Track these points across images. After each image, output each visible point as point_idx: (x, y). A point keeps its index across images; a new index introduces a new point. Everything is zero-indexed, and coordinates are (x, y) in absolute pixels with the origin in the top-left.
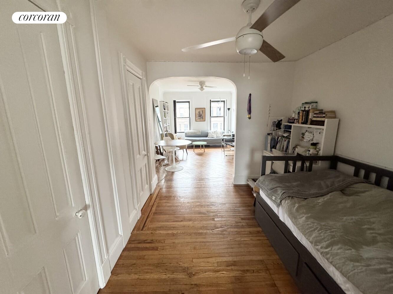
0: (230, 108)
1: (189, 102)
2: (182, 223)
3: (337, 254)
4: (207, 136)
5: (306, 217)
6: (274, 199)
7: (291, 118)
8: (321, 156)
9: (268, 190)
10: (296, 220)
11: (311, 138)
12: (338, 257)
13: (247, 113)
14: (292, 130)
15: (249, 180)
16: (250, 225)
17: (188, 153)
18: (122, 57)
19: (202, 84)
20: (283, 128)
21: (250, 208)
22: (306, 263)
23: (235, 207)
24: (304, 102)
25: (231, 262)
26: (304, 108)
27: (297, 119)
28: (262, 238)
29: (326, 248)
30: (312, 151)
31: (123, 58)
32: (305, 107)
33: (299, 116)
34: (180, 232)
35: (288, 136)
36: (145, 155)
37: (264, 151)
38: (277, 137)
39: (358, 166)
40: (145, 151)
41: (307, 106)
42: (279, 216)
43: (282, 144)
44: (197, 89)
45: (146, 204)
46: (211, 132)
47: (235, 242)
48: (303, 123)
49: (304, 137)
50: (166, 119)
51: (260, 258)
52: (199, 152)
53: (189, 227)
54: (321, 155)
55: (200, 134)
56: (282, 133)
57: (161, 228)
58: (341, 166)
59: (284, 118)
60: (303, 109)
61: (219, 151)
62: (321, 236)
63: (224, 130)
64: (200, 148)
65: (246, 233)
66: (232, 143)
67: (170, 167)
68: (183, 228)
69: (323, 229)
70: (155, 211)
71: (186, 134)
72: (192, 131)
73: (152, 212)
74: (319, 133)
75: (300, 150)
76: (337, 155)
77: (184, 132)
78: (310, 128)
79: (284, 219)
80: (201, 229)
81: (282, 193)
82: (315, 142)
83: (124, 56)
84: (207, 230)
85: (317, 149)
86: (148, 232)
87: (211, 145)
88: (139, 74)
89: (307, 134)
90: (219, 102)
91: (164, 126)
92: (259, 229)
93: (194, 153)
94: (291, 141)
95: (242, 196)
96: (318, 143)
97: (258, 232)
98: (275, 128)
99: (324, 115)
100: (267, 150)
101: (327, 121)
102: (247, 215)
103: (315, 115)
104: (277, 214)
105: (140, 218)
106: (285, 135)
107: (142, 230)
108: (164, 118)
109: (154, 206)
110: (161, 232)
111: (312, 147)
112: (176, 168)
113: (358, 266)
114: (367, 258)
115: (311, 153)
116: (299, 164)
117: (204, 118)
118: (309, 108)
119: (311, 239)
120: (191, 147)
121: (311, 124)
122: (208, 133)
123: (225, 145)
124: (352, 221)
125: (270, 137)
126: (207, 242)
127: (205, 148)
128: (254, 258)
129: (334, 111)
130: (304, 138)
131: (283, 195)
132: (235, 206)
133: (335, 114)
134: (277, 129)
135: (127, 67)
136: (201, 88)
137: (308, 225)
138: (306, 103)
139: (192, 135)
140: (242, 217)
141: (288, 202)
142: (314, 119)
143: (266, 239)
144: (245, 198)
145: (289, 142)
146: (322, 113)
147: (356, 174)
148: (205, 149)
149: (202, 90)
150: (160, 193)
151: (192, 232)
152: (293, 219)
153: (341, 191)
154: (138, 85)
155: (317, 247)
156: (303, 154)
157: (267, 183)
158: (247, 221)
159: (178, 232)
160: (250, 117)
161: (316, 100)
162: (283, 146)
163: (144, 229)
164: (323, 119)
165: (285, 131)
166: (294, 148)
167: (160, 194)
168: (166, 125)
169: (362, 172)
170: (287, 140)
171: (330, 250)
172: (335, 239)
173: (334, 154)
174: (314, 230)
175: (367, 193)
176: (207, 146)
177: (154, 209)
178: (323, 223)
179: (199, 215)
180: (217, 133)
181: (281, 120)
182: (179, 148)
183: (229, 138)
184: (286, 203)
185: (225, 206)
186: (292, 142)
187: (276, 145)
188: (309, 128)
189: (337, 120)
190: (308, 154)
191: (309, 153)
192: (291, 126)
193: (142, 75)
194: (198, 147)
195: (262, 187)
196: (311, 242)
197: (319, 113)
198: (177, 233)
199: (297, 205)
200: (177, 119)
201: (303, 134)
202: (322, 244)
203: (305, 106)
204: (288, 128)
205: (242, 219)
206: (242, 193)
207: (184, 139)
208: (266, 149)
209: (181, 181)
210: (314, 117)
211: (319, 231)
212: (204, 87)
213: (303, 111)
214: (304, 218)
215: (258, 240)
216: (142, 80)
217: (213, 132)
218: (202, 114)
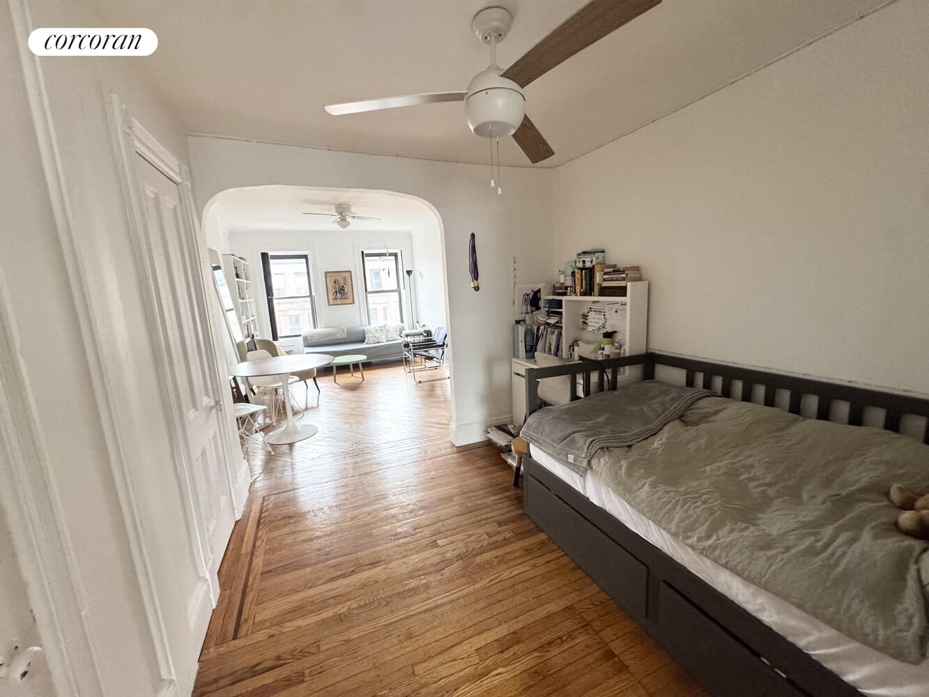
0: (411, 271)
1: (305, 257)
2: (354, 579)
3: (731, 545)
4: (363, 341)
5: (649, 485)
6: (572, 461)
7: (558, 285)
8: (627, 357)
9: (554, 444)
10: (632, 496)
11: (601, 324)
12: (735, 550)
13: (469, 276)
14: (563, 310)
15: (489, 430)
16: (520, 533)
17: (321, 387)
18: (116, 105)
19: (343, 211)
20: (545, 307)
21: (509, 494)
22: (665, 582)
23: (477, 500)
24: (580, 252)
25: (508, 637)
26: (581, 263)
27: (570, 287)
28: (554, 555)
29: (708, 537)
30: (608, 350)
31: (122, 111)
32: (584, 262)
33: (574, 279)
34: (356, 605)
35: (557, 322)
36: (212, 408)
37: (514, 360)
38: (536, 328)
39: (691, 366)
40: (209, 397)
41: (588, 259)
42: (588, 495)
43: (547, 343)
44: (329, 223)
45: (229, 553)
46: (373, 330)
47: (502, 583)
48: (584, 294)
49: (587, 321)
50: (246, 302)
51: (563, 603)
52: (349, 381)
53: (377, 582)
54: (627, 354)
55: (344, 336)
56: (543, 317)
57: (299, 611)
58: (663, 372)
59: (544, 286)
60: (581, 265)
61: (399, 373)
62: (691, 516)
63: (402, 322)
64: (350, 372)
65: (518, 554)
66: (427, 351)
67: (278, 431)
68: (363, 591)
69: (689, 499)
70: (264, 566)
71: (305, 339)
72: (320, 330)
73: (255, 571)
74: (615, 310)
75: (585, 350)
76: (653, 351)
77: (300, 336)
78: (596, 304)
79: (601, 500)
80: (412, 578)
81: (588, 443)
82: (609, 330)
83: (124, 106)
84: (428, 577)
85: (616, 344)
86: (260, 636)
87: (373, 361)
88: (174, 171)
89: (592, 315)
90: (384, 258)
91: (243, 322)
92: (542, 536)
93: (338, 386)
94: (563, 332)
95: (483, 471)
96: (615, 332)
97: (542, 544)
98: (529, 307)
99: (623, 275)
100: (518, 357)
101: (631, 285)
102: (507, 512)
103: (606, 277)
104: (582, 493)
105: (220, 601)
106: (552, 321)
107: (235, 637)
108: (241, 301)
109: (256, 553)
110: (301, 622)
111: (605, 340)
112: (296, 432)
113: (775, 557)
114: (779, 535)
115: (606, 352)
116: (594, 377)
117: (350, 295)
118: (591, 262)
119: (673, 529)
120: (326, 371)
121: (601, 294)
122: (364, 333)
123: (411, 357)
124: (721, 472)
125: (521, 330)
126: (437, 607)
127: (363, 370)
128: (553, 607)
129: (638, 267)
130: (587, 324)
131: (590, 447)
132: (475, 498)
133: (640, 273)
134: (533, 309)
135: (137, 144)
136: (342, 220)
137: (659, 498)
138: (585, 253)
139: (323, 340)
140: (500, 518)
141: (605, 460)
142: (605, 284)
143: (563, 553)
144: (492, 472)
145: (560, 334)
146: (619, 271)
147: (690, 382)
148: (364, 372)
149: (344, 227)
150: (266, 511)
151: (389, 593)
152: (627, 495)
153: (678, 418)
154: (169, 202)
155: (690, 541)
156: (592, 357)
157: (547, 428)
158: (512, 526)
159: (352, 607)
160: (478, 287)
161: (601, 247)
162: (550, 344)
163: (243, 631)
164: (622, 284)
165: (549, 314)
166: (571, 346)
167: (266, 514)
168: (247, 319)
169: (700, 378)
170: (556, 332)
171: (716, 540)
172: (717, 514)
173: (647, 349)
174: (674, 508)
175: (721, 415)
176: (367, 366)
177: (259, 561)
178: (682, 489)
179: (397, 543)
180: (387, 332)
181: (539, 291)
182: (297, 378)
183: (417, 339)
184: (602, 463)
185: (452, 504)
186: (566, 334)
187: (537, 344)
188: (594, 302)
189: (645, 284)
190: (601, 356)
191: (602, 353)
192: (561, 301)
193: (180, 171)
194: (343, 368)
195: (538, 438)
196: (675, 535)
197: (614, 271)
198: (349, 609)
199: (624, 463)
200: (275, 302)
201: (585, 316)
202: (697, 531)
203: (584, 259)
204: (555, 307)
205: (500, 524)
206: (481, 463)
207: (303, 353)
208: (516, 356)
209: (321, 465)
210: (604, 280)
211: (682, 507)
212: (349, 219)
213: (581, 269)
214: (646, 488)
215: (548, 562)
216: (180, 186)
217: (378, 328)
218: (343, 286)
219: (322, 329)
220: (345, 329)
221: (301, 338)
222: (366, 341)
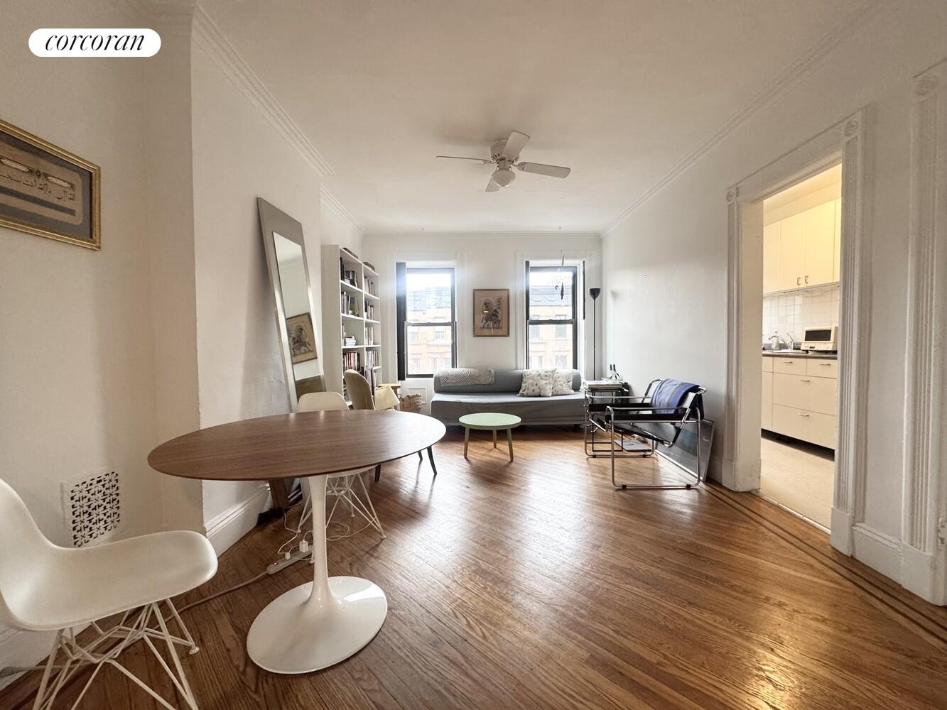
1: (452, 270)
4: (515, 391)
46: (533, 375)
50: (360, 321)
52: (488, 458)
55: (490, 381)
63: (575, 366)
64: (491, 442)
71: (438, 380)
72: (459, 370)
77: (432, 376)
93: (467, 463)
117: (504, 324)
122: (519, 378)
127: (514, 439)
148: (514, 443)
176: (521, 433)
180: (555, 380)
200: (407, 328)
218: (496, 311)
219: (462, 369)
220: (492, 371)
221: (432, 379)
222: (521, 392)
